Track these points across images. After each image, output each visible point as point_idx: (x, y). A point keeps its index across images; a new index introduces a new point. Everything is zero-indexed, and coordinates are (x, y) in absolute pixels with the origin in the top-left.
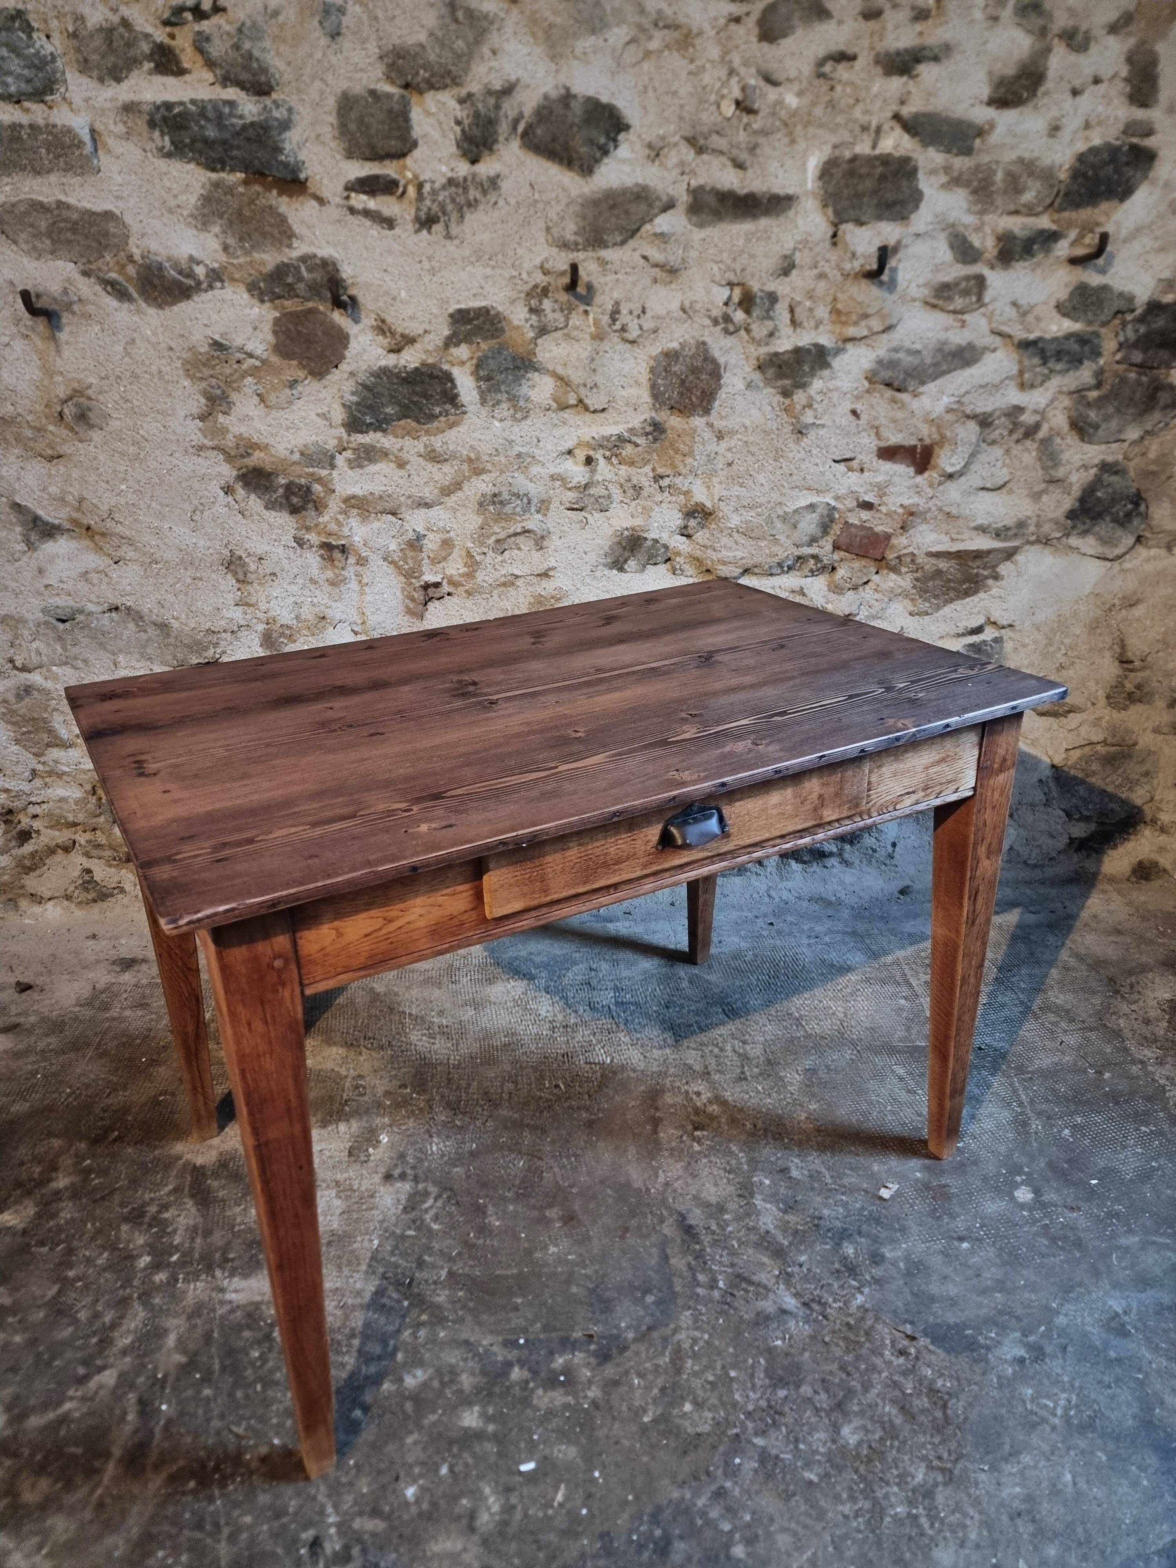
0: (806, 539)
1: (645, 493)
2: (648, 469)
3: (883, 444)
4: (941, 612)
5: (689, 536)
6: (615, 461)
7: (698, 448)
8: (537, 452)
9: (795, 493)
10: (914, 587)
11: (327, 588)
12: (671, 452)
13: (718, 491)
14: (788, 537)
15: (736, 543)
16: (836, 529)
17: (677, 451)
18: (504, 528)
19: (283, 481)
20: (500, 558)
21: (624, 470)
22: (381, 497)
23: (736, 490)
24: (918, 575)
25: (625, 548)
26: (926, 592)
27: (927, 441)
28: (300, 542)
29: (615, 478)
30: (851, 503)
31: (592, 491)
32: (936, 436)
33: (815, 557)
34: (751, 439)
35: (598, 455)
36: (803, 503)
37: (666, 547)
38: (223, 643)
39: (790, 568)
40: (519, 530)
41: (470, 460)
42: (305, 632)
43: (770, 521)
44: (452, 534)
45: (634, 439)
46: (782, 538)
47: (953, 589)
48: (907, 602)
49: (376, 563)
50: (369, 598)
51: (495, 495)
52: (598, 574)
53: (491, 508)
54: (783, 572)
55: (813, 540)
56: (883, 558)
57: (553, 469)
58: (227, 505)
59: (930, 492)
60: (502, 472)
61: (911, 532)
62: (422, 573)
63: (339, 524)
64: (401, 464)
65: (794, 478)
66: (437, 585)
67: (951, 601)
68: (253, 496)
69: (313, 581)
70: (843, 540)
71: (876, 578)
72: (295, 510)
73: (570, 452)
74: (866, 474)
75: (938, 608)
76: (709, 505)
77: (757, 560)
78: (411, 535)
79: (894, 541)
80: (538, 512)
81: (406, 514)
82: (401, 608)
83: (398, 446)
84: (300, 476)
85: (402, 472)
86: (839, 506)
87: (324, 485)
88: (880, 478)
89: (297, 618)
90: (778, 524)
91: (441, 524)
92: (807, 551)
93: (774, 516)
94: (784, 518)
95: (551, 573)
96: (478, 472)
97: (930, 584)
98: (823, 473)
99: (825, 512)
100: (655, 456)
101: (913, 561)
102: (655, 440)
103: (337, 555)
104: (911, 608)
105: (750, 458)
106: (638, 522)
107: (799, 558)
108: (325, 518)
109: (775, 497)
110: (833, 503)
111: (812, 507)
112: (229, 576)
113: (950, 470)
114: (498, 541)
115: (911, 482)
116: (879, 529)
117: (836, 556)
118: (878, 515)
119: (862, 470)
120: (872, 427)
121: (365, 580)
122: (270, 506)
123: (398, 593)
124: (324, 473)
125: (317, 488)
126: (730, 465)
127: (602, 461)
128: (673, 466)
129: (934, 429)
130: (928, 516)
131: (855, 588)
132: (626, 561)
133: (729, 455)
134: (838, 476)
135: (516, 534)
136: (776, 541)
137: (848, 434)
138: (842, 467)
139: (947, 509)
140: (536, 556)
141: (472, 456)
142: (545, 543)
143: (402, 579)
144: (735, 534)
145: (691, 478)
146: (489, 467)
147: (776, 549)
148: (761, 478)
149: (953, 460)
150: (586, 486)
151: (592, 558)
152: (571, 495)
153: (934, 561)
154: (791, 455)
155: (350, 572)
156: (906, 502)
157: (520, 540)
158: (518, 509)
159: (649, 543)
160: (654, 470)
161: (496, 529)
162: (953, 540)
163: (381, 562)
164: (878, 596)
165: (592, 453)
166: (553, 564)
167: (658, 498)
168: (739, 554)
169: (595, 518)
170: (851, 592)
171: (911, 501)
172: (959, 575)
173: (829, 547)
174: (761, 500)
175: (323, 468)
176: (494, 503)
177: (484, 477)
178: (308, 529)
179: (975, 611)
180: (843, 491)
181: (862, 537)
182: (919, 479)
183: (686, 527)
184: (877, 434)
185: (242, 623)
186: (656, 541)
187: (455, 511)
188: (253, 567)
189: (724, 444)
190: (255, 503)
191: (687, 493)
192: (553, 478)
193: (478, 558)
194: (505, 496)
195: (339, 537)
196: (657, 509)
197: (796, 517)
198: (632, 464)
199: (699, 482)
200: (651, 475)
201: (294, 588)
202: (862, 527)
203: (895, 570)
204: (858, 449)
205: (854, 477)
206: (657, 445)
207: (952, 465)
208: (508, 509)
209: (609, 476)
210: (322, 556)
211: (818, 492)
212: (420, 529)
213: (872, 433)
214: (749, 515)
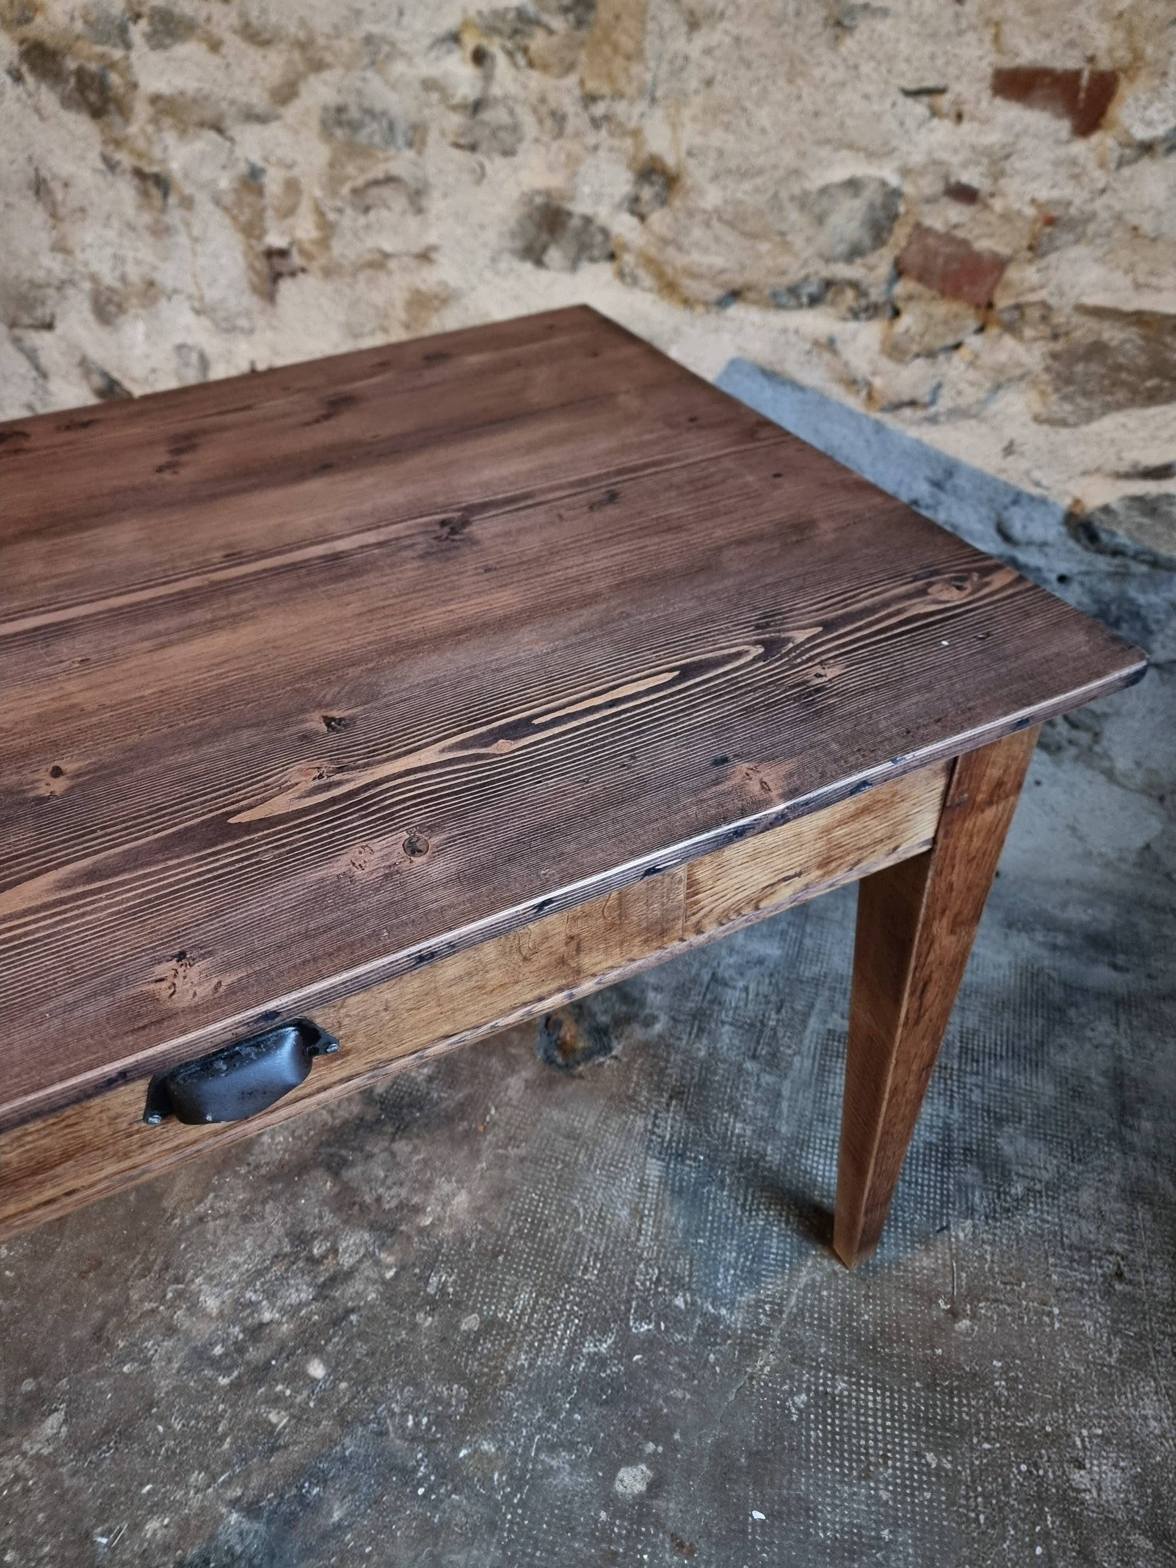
0: (841, 248)
1: (570, 127)
2: (571, 80)
3: (1008, 63)
4: (1095, 426)
5: (642, 218)
6: (521, 60)
7: (651, 44)
8: (399, 35)
9: (824, 152)
10: (1047, 369)
11: (149, 238)
12: (607, 50)
13: (689, 136)
14: (809, 240)
15: (717, 239)
16: (901, 234)
17: (616, 48)
18: (362, 170)
19: (71, 64)
20: (362, 220)
21: (536, 80)
22: (195, 101)
23: (718, 138)
24: (1059, 346)
25: (539, 227)
26: (1069, 381)
27: (1105, 64)
28: (111, 165)
29: (522, 94)
30: (930, 185)
31: (487, 115)
32: (1123, 54)
33: (854, 285)
34: (747, 32)
35: (495, 47)
36: (839, 174)
37: (605, 232)
38: (50, 303)
39: (814, 301)
40: (381, 175)
41: (303, 46)
42: (134, 301)
43: (775, 202)
44: (296, 172)
45: (545, 18)
46: (798, 241)
47: (1123, 384)
48: (1033, 396)
49: (205, 206)
50: (202, 261)
51: (341, 110)
52: (503, 265)
53: (339, 133)
54: (800, 306)
55: (854, 253)
56: (990, 305)
57: (426, 68)
58: (19, 99)
59: (1100, 178)
60: (348, 67)
61: (1052, 258)
62: (264, 232)
63: (149, 141)
64: (215, 46)
65: (824, 122)
66: (283, 253)
67: (1119, 407)
68: (44, 88)
69: (131, 227)
70: (914, 259)
71: (974, 342)
72: (97, 113)
73: (455, 38)
74: (966, 126)
75: (1089, 417)
76: (670, 161)
77: (750, 276)
78: (243, 168)
79: (1012, 274)
80: (410, 144)
81: (236, 131)
82: (245, 284)
83: (203, 14)
84: (89, 58)
85: (216, 60)
86: (908, 189)
87: (122, 76)
88: (993, 138)
89: (123, 278)
90: (794, 215)
91: (280, 152)
92: (842, 271)
93: (784, 195)
94: (803, 202)
95: (434, 255)
96: (318, 66)
97: (1080, 368)
98: (878, 117)
99: (879, 200)
100: (583, 56)
101: (1044, 319)
102: (580, 23)
103: (154, 191)
104: (1038, 407)
105: (742, 71)
106: (555, 181)
107: (828, 284)
108: (133, 129)
109: (788, 157)
110: (894, 180)
111: (853, 185)
112: (40, 207)
113: (1141, 133)
114: (355, 191)
115: (1061, 152)
116: (983, 245)
117: (901, 288)
118: (986, 216)
119: (959, 117)
120: (988, 23)
121: (196, 232)
122: (67, 103)
123: (240, 259)
124: (117, 54)
125: (114, 78)
126: (709, 83)
127: (501, 61)
128: (610, 78)
129: (1120, 35)
130: (1091, 229)
131: (930, 354)
132: (544, 249)
133: (709, 63)
134: (910, 123)
135: (376, 183)
136: (786, 246)
137: (933, 36)
138: (919, 108)
139: (1133, 219)
140: (412, 222)
141: (302, 35)
142: (425, 203)
143: (239, 237)
144: (715, 223)
145: (641, 106)
146: (329, 58)
147: (785, 260)
148: (763, 116)
149: (1152, 113)
150: (477, 107)
151: (491, 236)
152: (456, 120)
153: (1092, 323)
154: (817, 73)
155: (174, 217)
156: (1044, 194)
157: (386, 192)
158: (377, 139)
159: (575, 222)
160: (582, 83)
161: (350, 169)
162: (1138, 286)
163: (210, 207)
164: (972, 375)
165: (484, 42)
166: (432, 237)
167: (591, 139)
168: (718, 261)
169: (496, 166)
170: (920, 362)
171: (1055, 194)
172: (1142, 360)
173: (884, 269)
174: (761, 160)
175: (115, 46)
176: (340, 123)
177: (326, 75)
178: (118, 143)
179: (1165, 434)
180: (917, 158)
181: (949, 258)
182: (1080, 148)
183: (636, 200)
184: (997, 38)
185: (64, 276)
186: (588, 220)
187: (296, 132)
188: (59, 195)
189: (700, 41)
190: (48, 98)
191: (636, 134)
192: (429, 85)
193: (332, 216)
194: (354, 113)
195: (151, 161)
196: (590, 160)
197: (825, 202)
198: (545, 68)
199: (659, 113)
200: (577, 92)
201: (111, 234)
202: (948, 238)
203: (1011, 329)
204: (953, 70)
205: (943, 129)
206: (583, 34)
207: (1150, 124)
208: (362, 137)
209: (513, 89)
210: (137, 188)
211: (871, 155)
212: (256, 158)
213: (988, 34)
214: (743, 190)
